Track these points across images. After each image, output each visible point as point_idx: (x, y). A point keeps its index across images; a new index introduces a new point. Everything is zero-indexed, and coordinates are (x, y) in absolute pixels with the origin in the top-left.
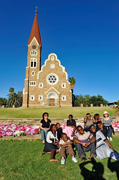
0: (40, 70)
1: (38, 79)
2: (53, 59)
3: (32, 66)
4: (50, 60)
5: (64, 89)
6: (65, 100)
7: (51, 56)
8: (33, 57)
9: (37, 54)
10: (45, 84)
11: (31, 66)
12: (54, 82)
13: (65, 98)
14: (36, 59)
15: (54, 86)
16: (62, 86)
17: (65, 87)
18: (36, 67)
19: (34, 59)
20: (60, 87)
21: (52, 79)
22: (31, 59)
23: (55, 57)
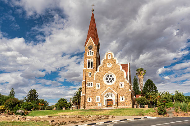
0: (97, 70)
1: (95, 79)
2: (109, 58)
3: (89, 67)
4: (107, 59)
5: (122, 88)
6: (124, 101)
7: (107, 55)
8: (90, 57)
9: (93, 54)
10: (102, 84)
11: (87, 67)
12: (111, 82)
13: (124, 99)
14: (93, 59)
15: (111, 86)
16: (120, 85)
17: (123, 87)
18: (93, 68)
19: (90, 59)
20: (118, 87)
21: (110, 79)
22: (88, 60)
23: (112, 55)
